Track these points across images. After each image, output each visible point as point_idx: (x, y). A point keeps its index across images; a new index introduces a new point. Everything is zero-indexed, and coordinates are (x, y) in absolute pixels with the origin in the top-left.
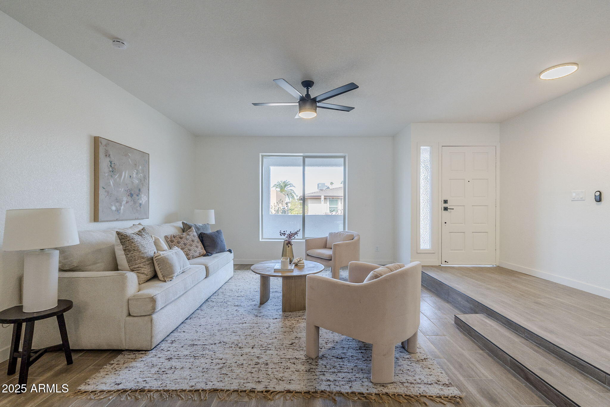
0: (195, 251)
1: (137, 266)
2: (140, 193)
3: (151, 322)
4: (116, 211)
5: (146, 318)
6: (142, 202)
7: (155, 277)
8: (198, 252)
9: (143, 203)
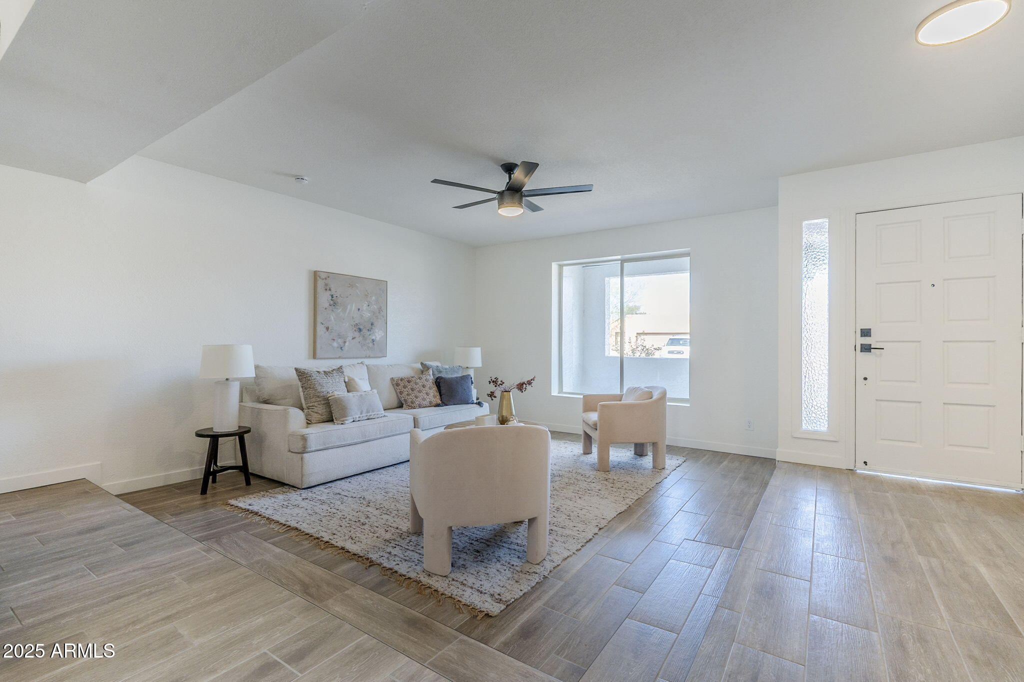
0: (424, 399)
1: (311, 405)
2: (373, 327)
3: (302, 460)
4: (338, 347)
5: (299, 455)
6: (376, 337)
7: (330, 420)
8: (428, 400)
9: (378, 338)
